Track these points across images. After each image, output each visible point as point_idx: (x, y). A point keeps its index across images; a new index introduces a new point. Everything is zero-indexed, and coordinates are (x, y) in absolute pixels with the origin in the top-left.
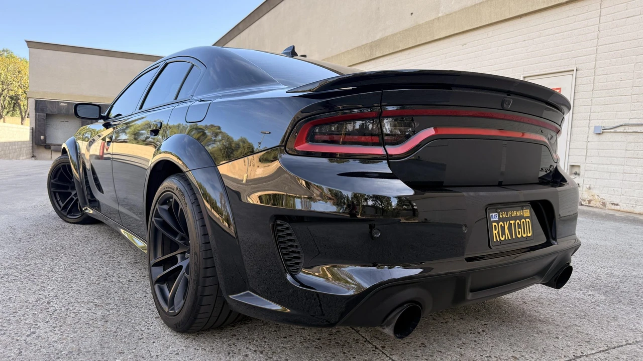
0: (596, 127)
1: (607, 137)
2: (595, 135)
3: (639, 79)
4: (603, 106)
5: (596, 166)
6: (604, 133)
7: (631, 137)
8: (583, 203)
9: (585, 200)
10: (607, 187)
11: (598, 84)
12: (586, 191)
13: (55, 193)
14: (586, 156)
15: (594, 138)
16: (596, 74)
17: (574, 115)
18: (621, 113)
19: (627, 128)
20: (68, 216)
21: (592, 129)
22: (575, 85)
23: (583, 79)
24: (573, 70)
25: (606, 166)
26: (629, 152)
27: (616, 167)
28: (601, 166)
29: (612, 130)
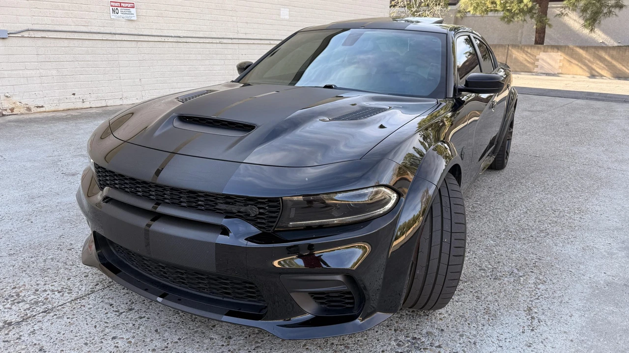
1: (13, 41)
5: (10, 72)
6: (10, 39)
7: (40, 42)
8: (4, 113)
9: (6, 110)
10: (27, 92)
12: (4, 100)
18: (22, 17)
19: (31, 32)
25: (21, 72)
26: (41, 56)
27: (31, 71)
28: (15, 72)
29: (19, 35)
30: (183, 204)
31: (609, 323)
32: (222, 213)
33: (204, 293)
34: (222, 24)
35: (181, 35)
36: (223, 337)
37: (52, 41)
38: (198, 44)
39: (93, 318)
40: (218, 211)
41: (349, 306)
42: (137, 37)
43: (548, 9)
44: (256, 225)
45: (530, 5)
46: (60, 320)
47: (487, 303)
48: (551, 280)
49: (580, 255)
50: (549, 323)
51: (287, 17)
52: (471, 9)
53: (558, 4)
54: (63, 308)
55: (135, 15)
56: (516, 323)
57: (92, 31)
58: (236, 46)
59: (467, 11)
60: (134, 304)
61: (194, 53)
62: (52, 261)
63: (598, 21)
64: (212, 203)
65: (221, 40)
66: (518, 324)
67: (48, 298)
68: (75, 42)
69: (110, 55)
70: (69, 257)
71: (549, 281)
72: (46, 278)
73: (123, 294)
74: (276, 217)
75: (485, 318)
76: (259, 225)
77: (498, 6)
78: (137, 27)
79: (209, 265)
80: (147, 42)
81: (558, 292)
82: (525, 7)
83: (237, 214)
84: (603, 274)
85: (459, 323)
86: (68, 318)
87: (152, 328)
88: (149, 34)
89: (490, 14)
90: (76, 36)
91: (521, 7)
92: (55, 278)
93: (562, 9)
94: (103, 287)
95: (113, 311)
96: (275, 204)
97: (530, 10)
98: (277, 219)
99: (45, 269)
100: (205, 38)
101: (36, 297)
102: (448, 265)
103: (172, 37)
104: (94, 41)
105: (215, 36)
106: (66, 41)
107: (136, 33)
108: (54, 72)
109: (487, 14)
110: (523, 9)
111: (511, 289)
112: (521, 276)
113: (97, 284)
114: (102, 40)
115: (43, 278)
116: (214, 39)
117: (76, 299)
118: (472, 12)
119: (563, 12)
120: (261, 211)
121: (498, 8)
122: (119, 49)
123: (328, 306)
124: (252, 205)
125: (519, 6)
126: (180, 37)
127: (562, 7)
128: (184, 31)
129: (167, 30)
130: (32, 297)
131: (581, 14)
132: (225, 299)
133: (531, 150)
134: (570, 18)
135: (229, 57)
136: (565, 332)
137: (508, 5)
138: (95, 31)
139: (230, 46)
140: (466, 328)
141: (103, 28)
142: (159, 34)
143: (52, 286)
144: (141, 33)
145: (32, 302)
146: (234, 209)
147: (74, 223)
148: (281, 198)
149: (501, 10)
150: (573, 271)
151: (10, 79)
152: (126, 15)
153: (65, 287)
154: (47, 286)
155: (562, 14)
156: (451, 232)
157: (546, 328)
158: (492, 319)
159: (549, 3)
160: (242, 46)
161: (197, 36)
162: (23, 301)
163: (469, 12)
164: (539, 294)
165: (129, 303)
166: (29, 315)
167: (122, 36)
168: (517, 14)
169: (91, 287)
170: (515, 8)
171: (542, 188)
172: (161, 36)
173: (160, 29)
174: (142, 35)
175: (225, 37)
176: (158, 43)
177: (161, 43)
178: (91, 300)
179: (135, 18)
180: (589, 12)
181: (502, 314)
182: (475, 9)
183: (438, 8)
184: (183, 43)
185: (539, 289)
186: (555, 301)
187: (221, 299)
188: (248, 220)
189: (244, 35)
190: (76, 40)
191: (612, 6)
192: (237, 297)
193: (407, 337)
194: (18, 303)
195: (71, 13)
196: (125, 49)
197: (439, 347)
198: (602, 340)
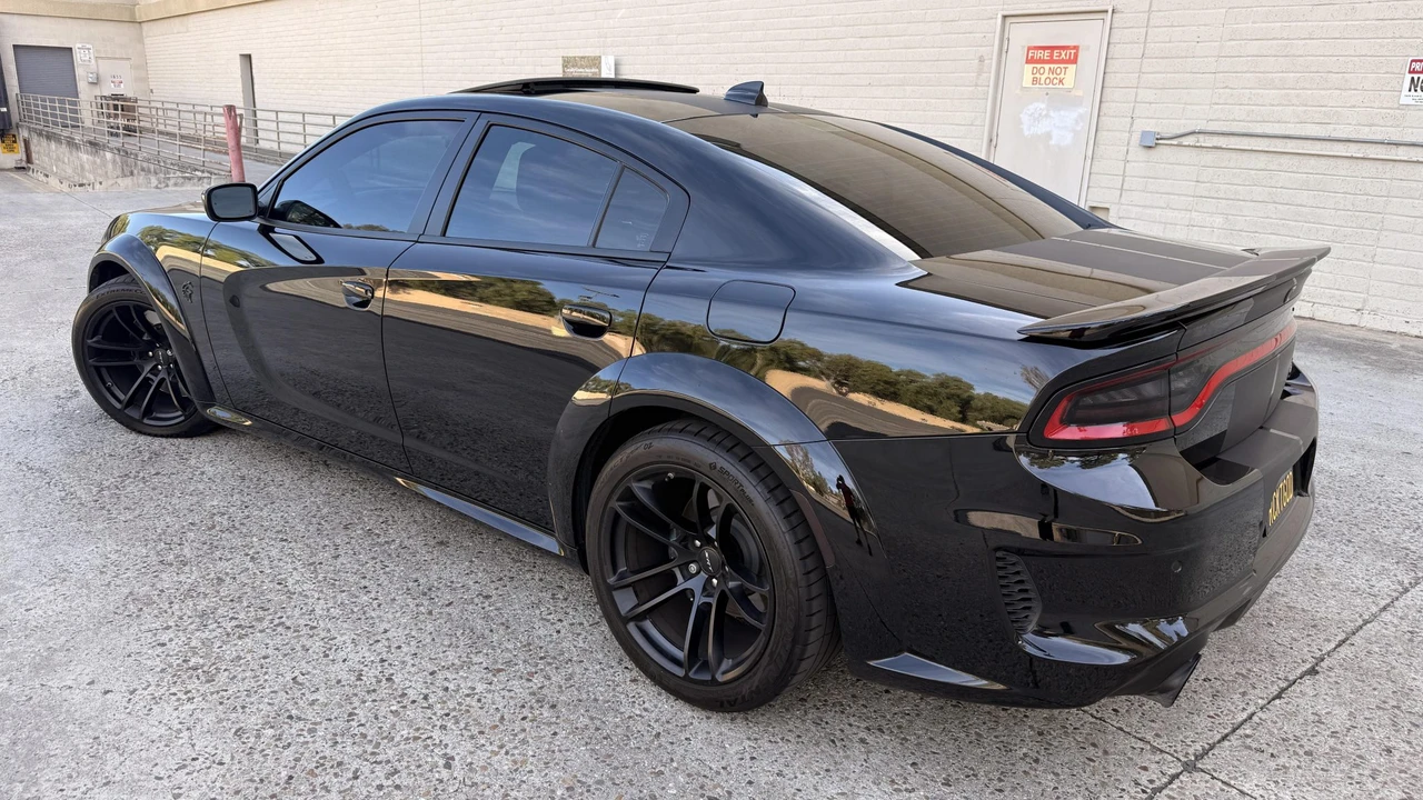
0: (1144, 134)
1: (1163, 153)
2: (1141, 148)
3: (1233, 43)
4: (1159, 91)
5: (1140, 209)
6: (1160, 149)
7: (1209, 157)
11: (1152, 45)
13: (97, 369)
14: (1122, 189)
15: (1138, 154)
16: (1151, 24)
17: (1103, 105)
18: (1194, 107)
19: (1201, 137)
20: (146, 421)
21: (1136, 138)
22: (1109, 43)
23: (1126, 30)
24: (1107, 11)
25: (1158, 211)
26: (1203, 185)
27: (1176, 213)
28: (1148, 211)
29: (1174, 142)
37: (1234, 155)
57: (1335, 135)
68: (1284, 160)
69: (1363, 198)
90: (1291, 146)
106: (1263, 157)
108: (1219, 220)
114: (1352, 157)
122: (1394, 183)
138: (1344, 136)
141: (1367, 129)
151: (1138, 222)
190: (1289, 156)
195: (1298, 96)
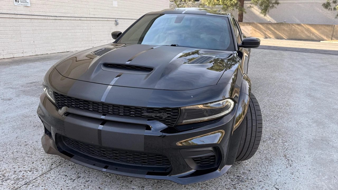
30: (121, 114)
31: (322, 159)
32: (145, 118)
33: (130, 163)
34: (81, 9)
35: (57, 15)
36: (139, 187)
38: (67, 20)
39: (58, 185)
40: (143, 117)
41: (212, 163)
42: (31, 17)
43: (244, 4)
44: (165, 123)
45: (236, 2)
46: (37, 188)
47: (265, 154)
48: (289, 140)
49: (296, 127)
50: (296, 162)
51: (117, 6)
52: (207, 3)
53: (248, 2)
54: (37, 180)
55: (29, 3)
56: (282, 163)
58: (89, 22)
59: (205, 4)
60: (79, 174)
61: (65, 26)
62: (18, 153)
63: (268, 11)
64: (139, 112)
65: (80, 18)
66: (283, 163)
67: (24, 176)
69: (14, 27)
70: (27, 150)
71: (288, 141)
72: (18, 164)
73: (71, 168)
74: (176, 118)
75: (267, 162)
76: (167, 123)
77: (220, 2)
78: (30, 10)
79: (140, 147)
80: (37, 20)
81: (295, 146)
82: (234, 3)
83: (155, 118)
84: (310, 135)
85: (256, 166)
86: (42, 186)
87: (96, 187)
88: (38, 15)
89: (217, 6)
91: (232, 3)
92: (24, 163)
93: (250, 4)
94: (57, 166)
95: (69, 179)
96: (176, 111)
97: (236, 4)
98: (177, 119)
99: (15, 158)
100: (71, 17)
101: (16, 176)
102: (255, 137)
103: (52, 16)
104: (4, 19)
105: (77, 16)
107: (30, 14)
109: (215, 6)
110: (233, 4)
111: (273, 146)
112: (275, 140)
113: (52, 165)
114: (10, 18)
115: (16, 164)
116: (76, 18)
117: (43, 175)
118: (207, 5)
119: (251, 5)
120: (169, 115)
121: (221, 3)
122: (20, 23)
123: (201, 164)
124: (164, 112)
125: (230, 2)
126: (56, 16)
127: (251, 3)
128: (59, 13)
129: (49, 12)
130: (14, 176)
131: (260, 7)
132: (143, 166)
133: (254, 75)
134: (254, 9)
135: (86, 28)
136: (305, 165)
137: (225, 2)
138: (5, 13)
139: (85, 22)
140: (260, 168)
142: (44, 15)
143: (24, 168)
144: (33, 14)
145: (15, 179)
146: (153, 115)
147: (22, 129)
148: (180, 108)
149: (222, 4)
150: (297, 135)
152: (24, 3)
153: (33, 168)
154: (20, 168)
155: (251, 6)
156: (256, 120)
157: (296, 165)
158: (270, 162)
159: (245, 1)
160: (92, 22)
161: (66, 16)
162: (9, 179)
163: (206, 5)
164: (286, 148)
165: (77, 173)
166: (16, 187)
167: (22, 15)
168: (230, 6)
169: (49, 166)
170: (229, 3)
171: (267, 94)
172: (45, 16)
173: (45, 12)
174: (34, 15)
175: (83, 16)
176: (44, 20)
177: (45, 20)
178: (52, 174)
179: (29, 5)
180: (263, 6)
181: (274, 159)
182: (209, 3)
183: (191, 2)
184: (58, 20)
185: (285, 145)
186: (295, 150)
187: (141, 166)
188: (160, 121)
189: (93, 15)
191: (274, 3)
192: (150, 164)
193: (234, 176)
194: (6, 180)
196: (24, 23)
197: (251, 179)
198: (322, 167)
